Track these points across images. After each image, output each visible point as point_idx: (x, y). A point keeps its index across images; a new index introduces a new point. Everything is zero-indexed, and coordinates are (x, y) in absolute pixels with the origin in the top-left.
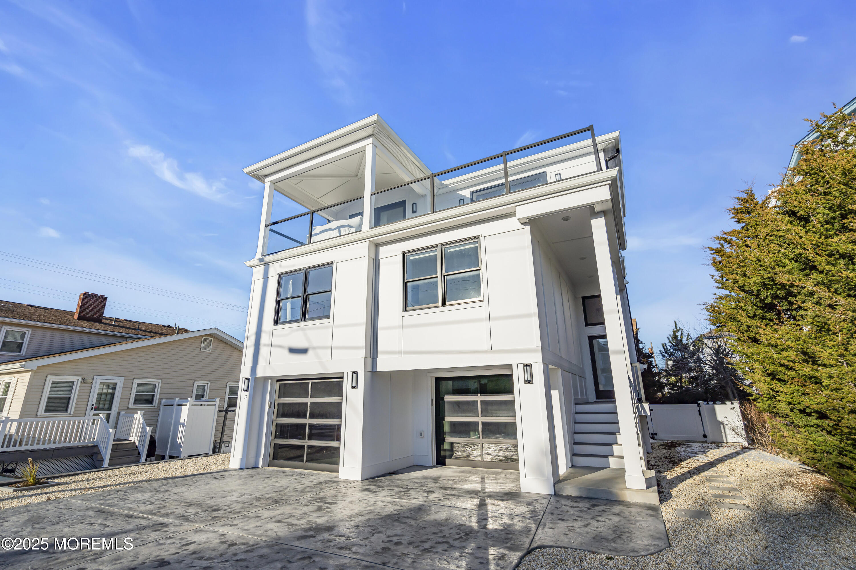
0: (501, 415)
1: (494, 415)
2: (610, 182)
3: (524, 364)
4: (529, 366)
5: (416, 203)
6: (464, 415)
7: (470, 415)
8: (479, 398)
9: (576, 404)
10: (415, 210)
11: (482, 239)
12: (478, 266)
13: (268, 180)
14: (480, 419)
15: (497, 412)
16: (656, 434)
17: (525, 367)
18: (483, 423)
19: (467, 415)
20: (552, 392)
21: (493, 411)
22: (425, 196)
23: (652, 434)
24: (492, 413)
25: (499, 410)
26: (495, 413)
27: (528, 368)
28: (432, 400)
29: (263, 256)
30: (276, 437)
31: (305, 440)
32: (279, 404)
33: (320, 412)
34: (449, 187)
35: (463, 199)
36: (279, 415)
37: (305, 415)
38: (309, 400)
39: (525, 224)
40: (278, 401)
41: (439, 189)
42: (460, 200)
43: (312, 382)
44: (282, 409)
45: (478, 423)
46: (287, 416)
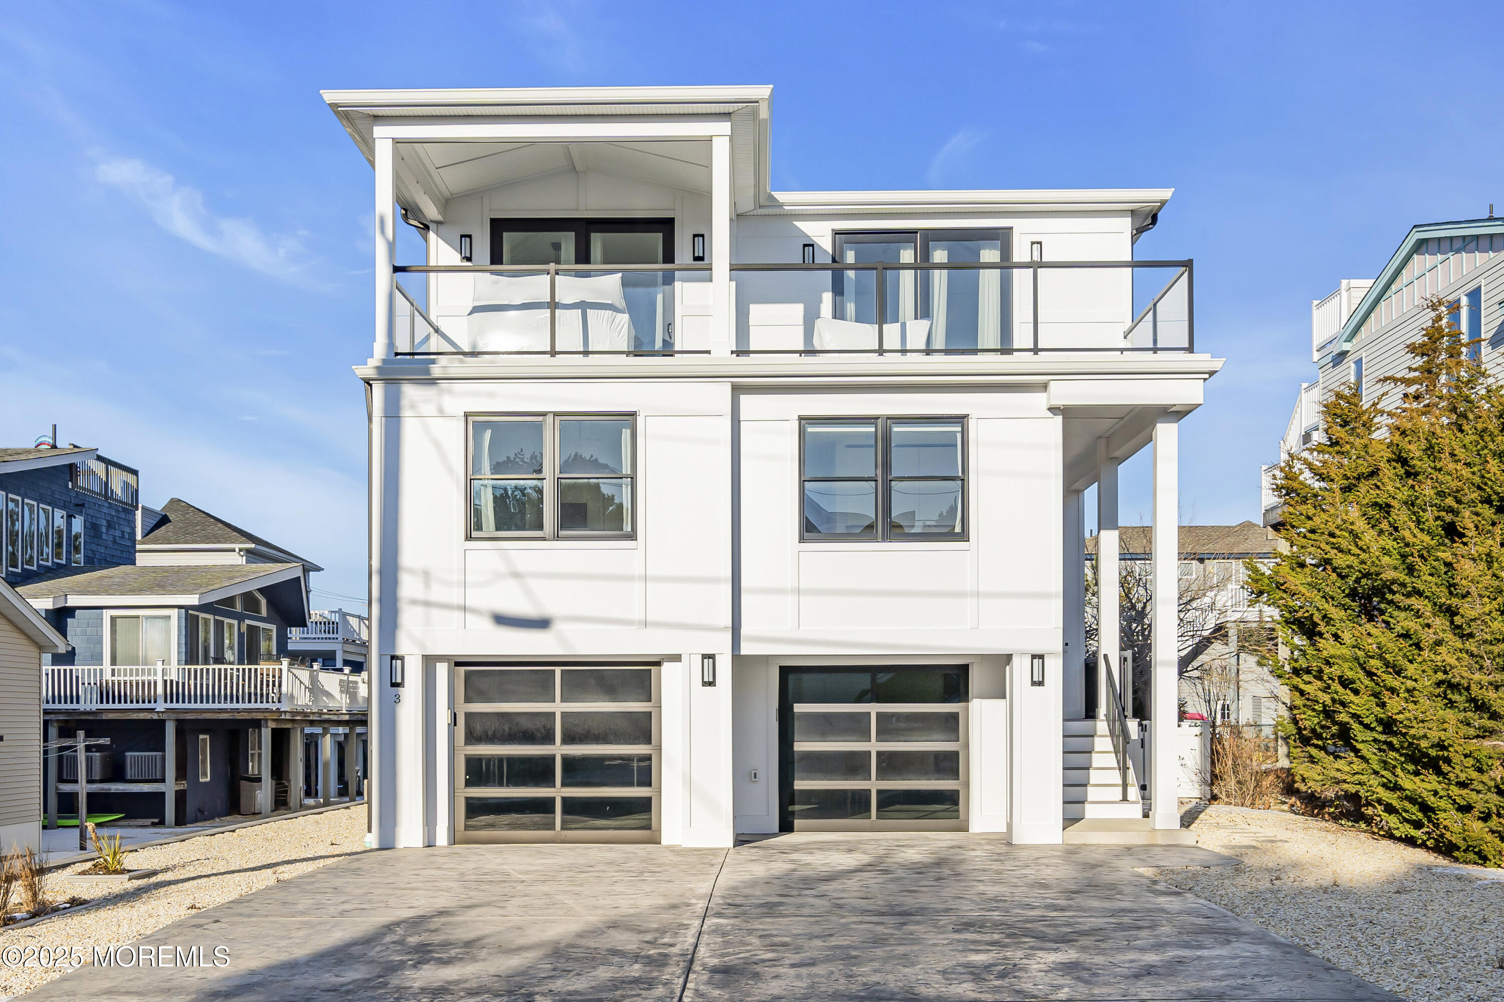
1: (901, 738)
2: (1206, 376)
4: (1041, 658)
5: (702, 236)
6: (841, 739)
7: (856, 738)
8: (874, 709)
10: (700, 254)
11: (972, 422)
14: (874, 746)
15: (908, 733)
18: (878, 752)
19: (846, 739)
21: (902, 731)
24: (896, 734)
26: (903, 735)
28: (777, 710)
29: (397, 354)
30: (468, 784)
31: (554, 786)
32: (469, 716)
33: (588, 731)
34: (786, 208)
35: (812, 245)
36: (472, 737)
37: (549, 738)
38: (558, 707)
39: (1053, 410)
40: (464, 708)
41: (760, 207)
42: (805, 246)
43: (562, 671)
44: (478, 726)
45: (869, 753)
46: (496, 741)
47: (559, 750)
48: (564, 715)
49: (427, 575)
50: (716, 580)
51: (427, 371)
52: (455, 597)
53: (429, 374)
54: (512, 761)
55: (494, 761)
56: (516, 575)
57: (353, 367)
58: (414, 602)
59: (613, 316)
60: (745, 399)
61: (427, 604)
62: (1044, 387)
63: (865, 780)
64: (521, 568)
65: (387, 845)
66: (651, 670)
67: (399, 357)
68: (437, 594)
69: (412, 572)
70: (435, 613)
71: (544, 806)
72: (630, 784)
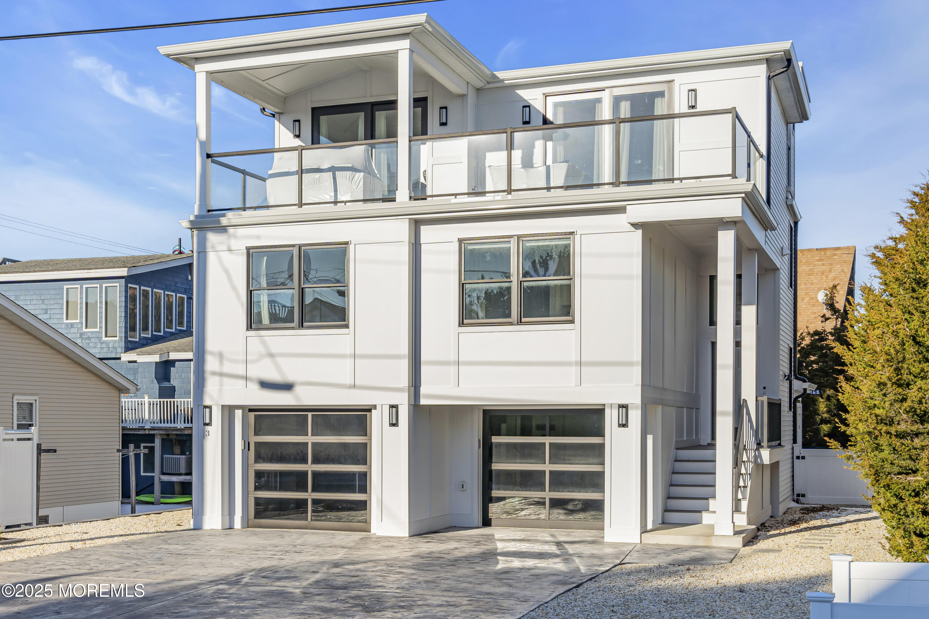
0: (576, 462)
1: (567, 462)
2: (743, 195)
3: (619, 405)
4: (625, 407)
5: (446, 108)
6: (525, 461)
7: (534, 461)
8: (548, 440)
9: (677, 449)
10: (444, 121)
11: (577, 237)
12: (569, 274)
13: (201, 69)
14: (547, 467)
15: (572, 458)
16: (803, 496)
17: (621, 409)
18: (551, 472)
19: (528, 461)
20: (648, 436)
21: (566, 457)
22: (463, 96)
23: (798, 495)
24: (564, 459)
25: (575, 456)
26: (568, 460)
27: (624, 409)
28: (479, 441)
29: (209, 211)
30: (257, 488)
31: (307, 492)
32: (257, 444)
33: (329, 455)
34: (506, 82)
35: (529, 106)
36: (259, 458)
37: (304, 460)
38: (310, 439)
39: (635, 225)
40: (254, 439)
41: (488, 83)
42: (524, 107)
43: (312, 415)
44: (263, 451)
45: (544, 472)
46: (273, 461)
47: (310, 467)
48: (314, 444)
49: (221, 356)
50: (398, 357)
51: (219, 222)
52: (240, 370)
53: (220, 224)
54: (283, 474)
55: (272, 474)
56: (271, 355)
57: (180, 221)
58: (214, 373)
59: (353, 175)
60: (424, 230)
61: (221, 375)
62: (622, 210)
63: (542, 491)
64: (274, 350)
65: (198, 527)
66: (367, 414)
67: (210, 213)
68: (228, 368)
69: (212, 354)
70: (226, 380)
71: (301, 505)
72: (354, 492)
